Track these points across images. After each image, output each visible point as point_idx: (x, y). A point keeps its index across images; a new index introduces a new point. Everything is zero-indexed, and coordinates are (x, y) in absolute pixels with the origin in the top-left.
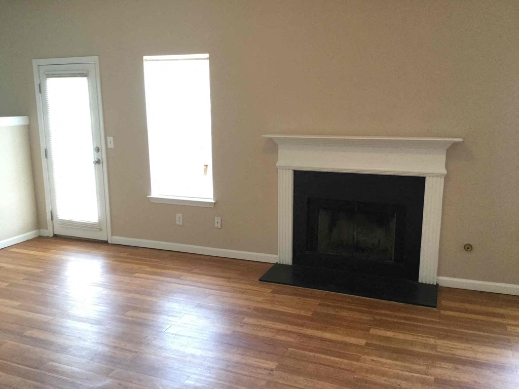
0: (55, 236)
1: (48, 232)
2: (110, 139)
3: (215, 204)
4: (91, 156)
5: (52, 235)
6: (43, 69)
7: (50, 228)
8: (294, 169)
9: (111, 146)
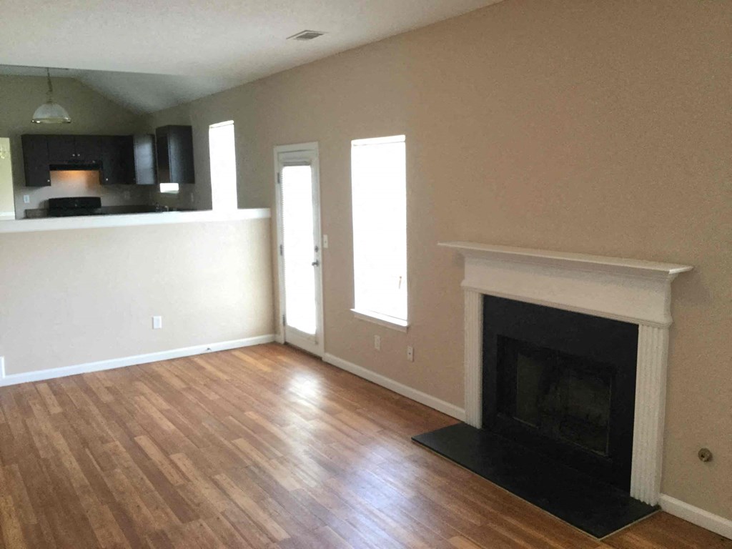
0: (286, 344)
1: (281, 339)
2: (326, 237)
3: (408, 328)
4: (311, 256)
5: (283, 342)
6: (282, 156)
7: (282, 334)
8: (485, 293)
9: (326, 245)
